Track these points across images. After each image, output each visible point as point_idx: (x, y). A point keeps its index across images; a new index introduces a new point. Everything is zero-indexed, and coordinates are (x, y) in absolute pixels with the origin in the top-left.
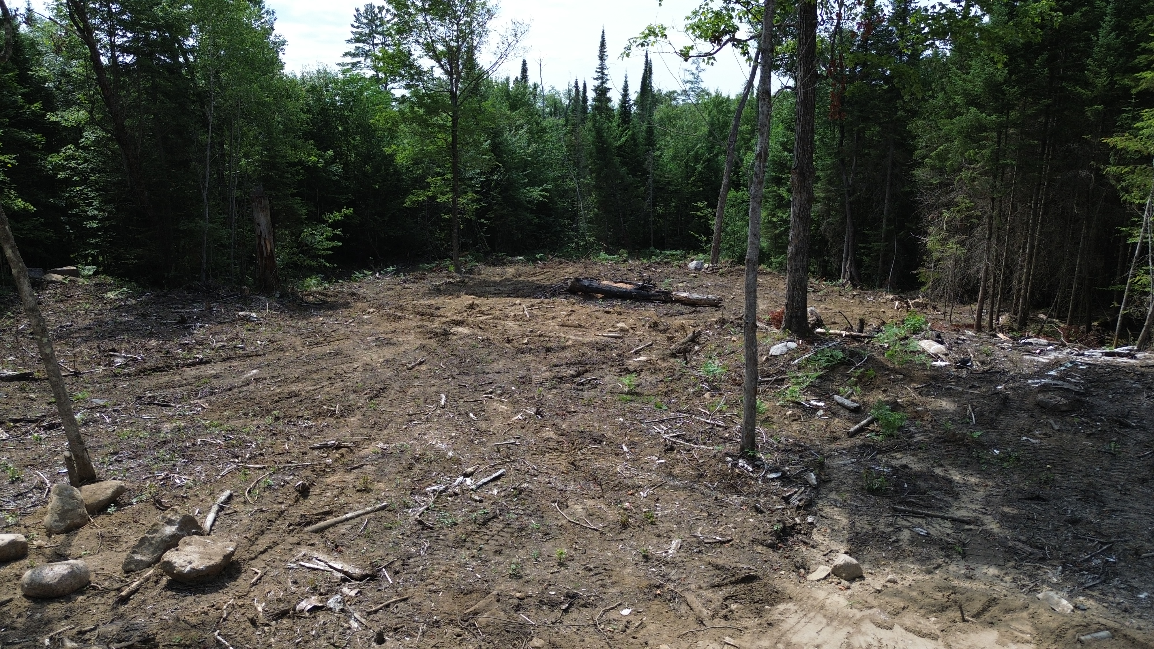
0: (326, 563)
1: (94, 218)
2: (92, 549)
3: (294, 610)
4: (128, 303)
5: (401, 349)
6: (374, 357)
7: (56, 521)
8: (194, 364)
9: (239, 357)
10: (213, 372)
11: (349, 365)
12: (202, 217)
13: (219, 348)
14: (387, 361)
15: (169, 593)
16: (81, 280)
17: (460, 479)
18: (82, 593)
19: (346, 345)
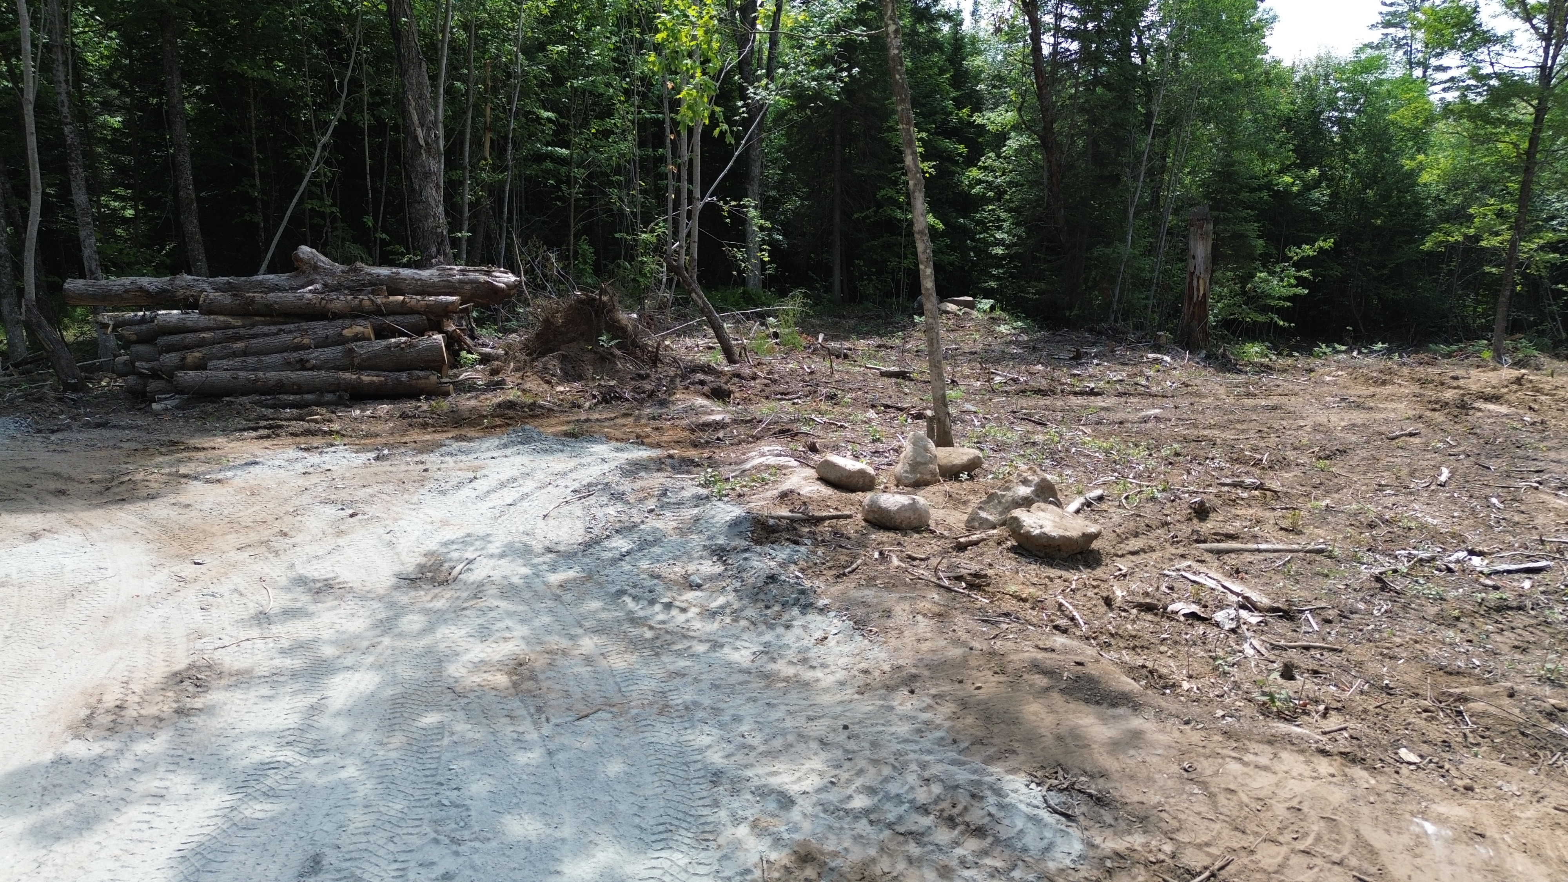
0: (1218, 582)
1: (1001, 243)
2: (937, 503)
3: (1165, 608)
4: (1020, 339)
5: (1379, 416)
6: (1333, 418)
7: (906, 471)
8: (1082, 393)
9: (1139, 394)
10: (1103, 404)
11: (1291, 421)
12: (1123, 240)
13: (1116, 382)
14: (1354, 425)
15: (1011, 555)
16: (975, 313)
17: (1462, 555)
18: (918, 532)
19: (1292, 403)
